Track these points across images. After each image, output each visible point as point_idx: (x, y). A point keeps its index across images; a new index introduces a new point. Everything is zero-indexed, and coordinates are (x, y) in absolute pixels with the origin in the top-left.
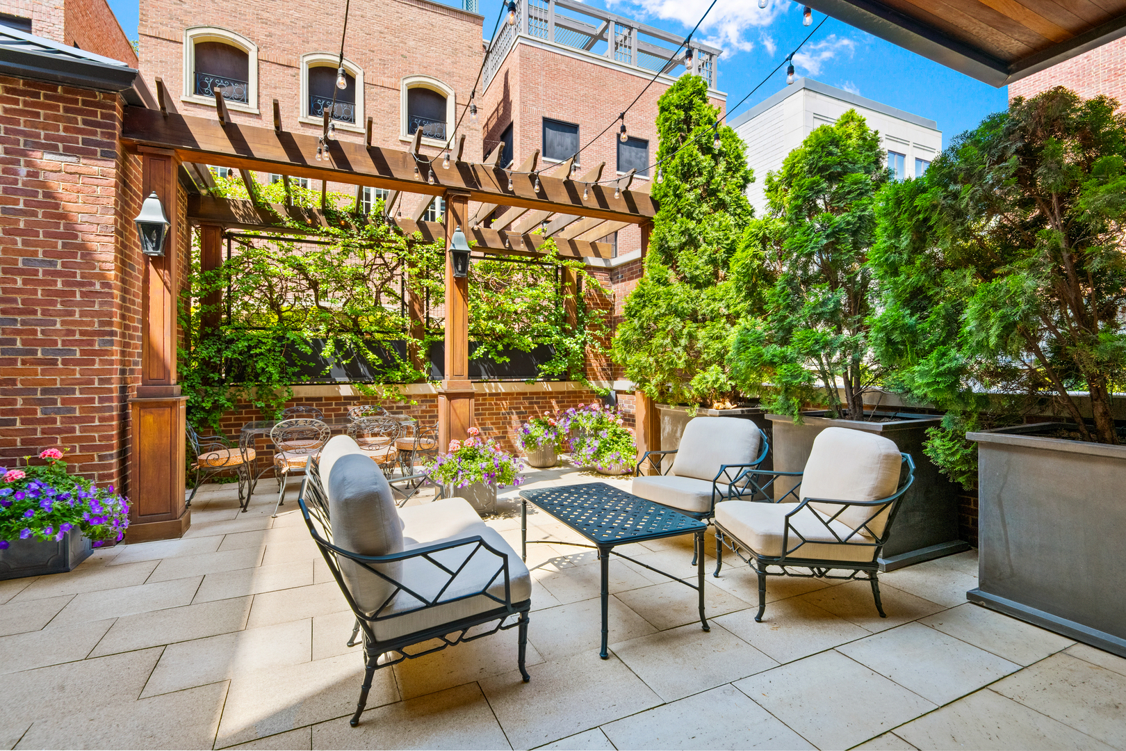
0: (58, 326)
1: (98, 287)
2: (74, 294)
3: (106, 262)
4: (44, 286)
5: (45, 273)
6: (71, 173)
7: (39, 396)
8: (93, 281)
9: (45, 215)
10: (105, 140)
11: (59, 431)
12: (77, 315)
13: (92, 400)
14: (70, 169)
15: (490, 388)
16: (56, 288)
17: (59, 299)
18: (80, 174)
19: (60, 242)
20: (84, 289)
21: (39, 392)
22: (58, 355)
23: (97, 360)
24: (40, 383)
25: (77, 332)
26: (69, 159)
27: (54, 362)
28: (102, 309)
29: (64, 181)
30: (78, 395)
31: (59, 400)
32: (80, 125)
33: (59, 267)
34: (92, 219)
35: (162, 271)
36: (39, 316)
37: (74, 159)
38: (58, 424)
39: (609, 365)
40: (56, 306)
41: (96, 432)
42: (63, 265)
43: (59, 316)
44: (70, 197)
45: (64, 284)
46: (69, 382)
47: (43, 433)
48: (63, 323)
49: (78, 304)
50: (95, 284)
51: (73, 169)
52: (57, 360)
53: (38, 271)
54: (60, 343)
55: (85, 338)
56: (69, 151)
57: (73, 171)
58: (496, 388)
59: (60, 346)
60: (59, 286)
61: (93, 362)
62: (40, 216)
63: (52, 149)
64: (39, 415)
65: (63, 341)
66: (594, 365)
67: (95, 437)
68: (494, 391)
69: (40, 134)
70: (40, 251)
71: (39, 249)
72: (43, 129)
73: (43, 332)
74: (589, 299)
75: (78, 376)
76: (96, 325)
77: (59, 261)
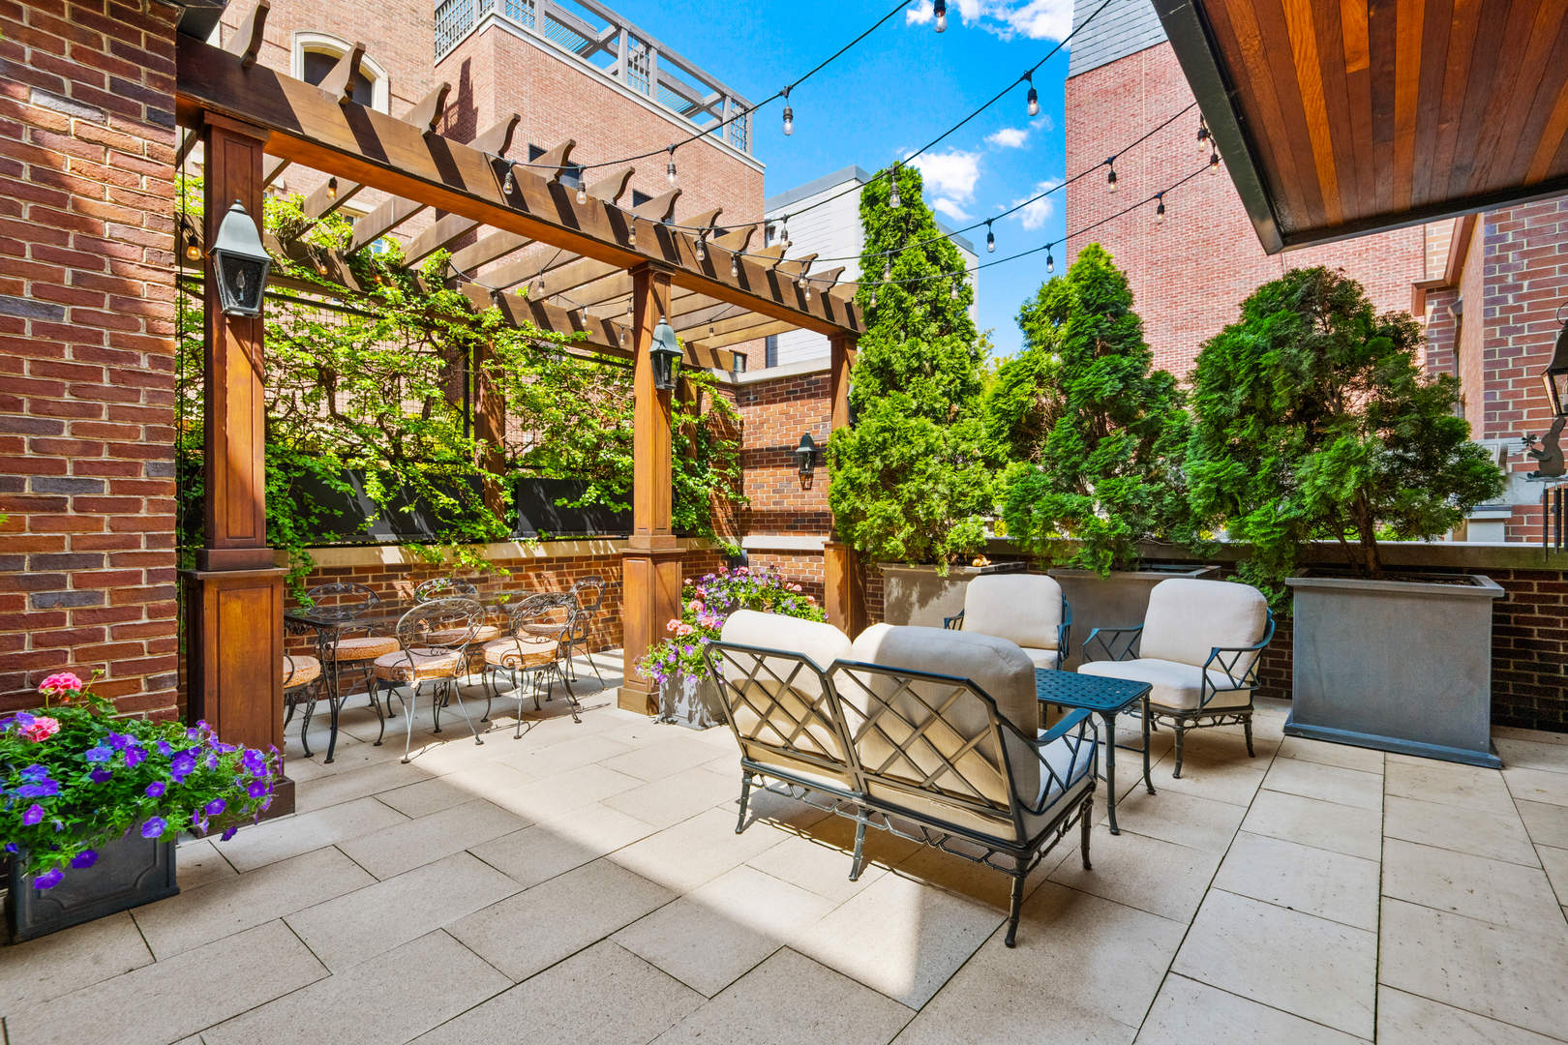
0: (66, 435)
1: (144, 364)
2: (97, 374)
3: (160, 319)
4: (36, 354)
5: (38, 328)
6: (89, 141)
7: (27, 572)
8: (136, 352)
9: (35, 213)
10: (156, 90)
11: (71, 639)
12: (105, 416)
13: (135, 577)
14: (85, 132)
15: (597, 548)
16: (62, 361)
17: (68, 384)
18: (107, 147)
19: (68, 272)
20: (117, 367)
21: (27, 564)
22: (68, 490)
23: (145, 502)
24: (29, 545)
25: (105, 447)
26: (86, 113)
27: (59, 505)
28: (152, 406)
29: (74, 153)
30: (107, 568)
31: (69, 579)
32: (106, 52)
33: (66, 321)
34: (131, 236)
35: (249, 344)
36: (26, 413)
37: (96, 115)
38: (68, 626)
39: (735, 515)
40: (61, 395)
41: (144, 636)
42: (76, 316)
43: (69, 415)
44: (89, 187)
45: (78, 353)
46: (89, 543)
47: (36, 643)
48: (76, 429)
49: (106, 394)
50: (139, 358)
51: (95, 134)
52: (66, 500)
53: (22, 323)
54: (69, 467)
55: (120, 460)
56: (84, 97)
57: (93, 137)
58: (606, 547)
59: (69, 474)
60: (68, 356)
61: (136, 506)
62: (26, 215)
63: (52, 88)
64: (28, 610)
65: (77, 464)
66: (719, 515)
67: (141, 645)
68: (602, 553)
69: (23, 52)
70: (27, 285)
71: (25, 280)
72: (30, 43)
73: (34, 445)
74: (713, 425)
75: (107, 532)
76: (142, 436)
77: (68, 309)
